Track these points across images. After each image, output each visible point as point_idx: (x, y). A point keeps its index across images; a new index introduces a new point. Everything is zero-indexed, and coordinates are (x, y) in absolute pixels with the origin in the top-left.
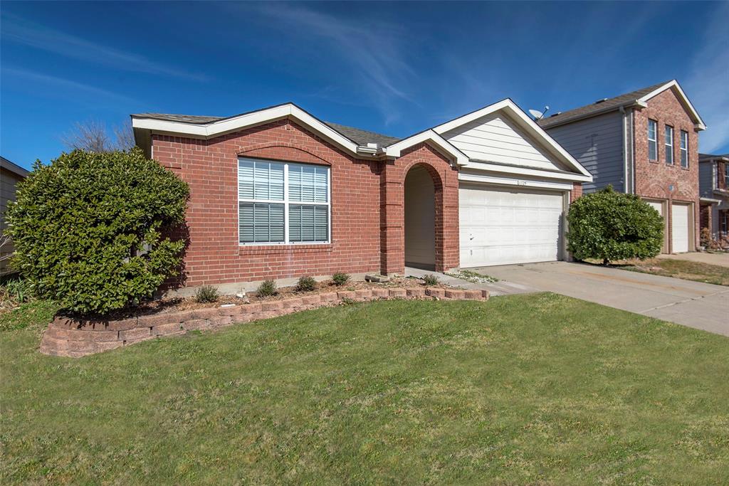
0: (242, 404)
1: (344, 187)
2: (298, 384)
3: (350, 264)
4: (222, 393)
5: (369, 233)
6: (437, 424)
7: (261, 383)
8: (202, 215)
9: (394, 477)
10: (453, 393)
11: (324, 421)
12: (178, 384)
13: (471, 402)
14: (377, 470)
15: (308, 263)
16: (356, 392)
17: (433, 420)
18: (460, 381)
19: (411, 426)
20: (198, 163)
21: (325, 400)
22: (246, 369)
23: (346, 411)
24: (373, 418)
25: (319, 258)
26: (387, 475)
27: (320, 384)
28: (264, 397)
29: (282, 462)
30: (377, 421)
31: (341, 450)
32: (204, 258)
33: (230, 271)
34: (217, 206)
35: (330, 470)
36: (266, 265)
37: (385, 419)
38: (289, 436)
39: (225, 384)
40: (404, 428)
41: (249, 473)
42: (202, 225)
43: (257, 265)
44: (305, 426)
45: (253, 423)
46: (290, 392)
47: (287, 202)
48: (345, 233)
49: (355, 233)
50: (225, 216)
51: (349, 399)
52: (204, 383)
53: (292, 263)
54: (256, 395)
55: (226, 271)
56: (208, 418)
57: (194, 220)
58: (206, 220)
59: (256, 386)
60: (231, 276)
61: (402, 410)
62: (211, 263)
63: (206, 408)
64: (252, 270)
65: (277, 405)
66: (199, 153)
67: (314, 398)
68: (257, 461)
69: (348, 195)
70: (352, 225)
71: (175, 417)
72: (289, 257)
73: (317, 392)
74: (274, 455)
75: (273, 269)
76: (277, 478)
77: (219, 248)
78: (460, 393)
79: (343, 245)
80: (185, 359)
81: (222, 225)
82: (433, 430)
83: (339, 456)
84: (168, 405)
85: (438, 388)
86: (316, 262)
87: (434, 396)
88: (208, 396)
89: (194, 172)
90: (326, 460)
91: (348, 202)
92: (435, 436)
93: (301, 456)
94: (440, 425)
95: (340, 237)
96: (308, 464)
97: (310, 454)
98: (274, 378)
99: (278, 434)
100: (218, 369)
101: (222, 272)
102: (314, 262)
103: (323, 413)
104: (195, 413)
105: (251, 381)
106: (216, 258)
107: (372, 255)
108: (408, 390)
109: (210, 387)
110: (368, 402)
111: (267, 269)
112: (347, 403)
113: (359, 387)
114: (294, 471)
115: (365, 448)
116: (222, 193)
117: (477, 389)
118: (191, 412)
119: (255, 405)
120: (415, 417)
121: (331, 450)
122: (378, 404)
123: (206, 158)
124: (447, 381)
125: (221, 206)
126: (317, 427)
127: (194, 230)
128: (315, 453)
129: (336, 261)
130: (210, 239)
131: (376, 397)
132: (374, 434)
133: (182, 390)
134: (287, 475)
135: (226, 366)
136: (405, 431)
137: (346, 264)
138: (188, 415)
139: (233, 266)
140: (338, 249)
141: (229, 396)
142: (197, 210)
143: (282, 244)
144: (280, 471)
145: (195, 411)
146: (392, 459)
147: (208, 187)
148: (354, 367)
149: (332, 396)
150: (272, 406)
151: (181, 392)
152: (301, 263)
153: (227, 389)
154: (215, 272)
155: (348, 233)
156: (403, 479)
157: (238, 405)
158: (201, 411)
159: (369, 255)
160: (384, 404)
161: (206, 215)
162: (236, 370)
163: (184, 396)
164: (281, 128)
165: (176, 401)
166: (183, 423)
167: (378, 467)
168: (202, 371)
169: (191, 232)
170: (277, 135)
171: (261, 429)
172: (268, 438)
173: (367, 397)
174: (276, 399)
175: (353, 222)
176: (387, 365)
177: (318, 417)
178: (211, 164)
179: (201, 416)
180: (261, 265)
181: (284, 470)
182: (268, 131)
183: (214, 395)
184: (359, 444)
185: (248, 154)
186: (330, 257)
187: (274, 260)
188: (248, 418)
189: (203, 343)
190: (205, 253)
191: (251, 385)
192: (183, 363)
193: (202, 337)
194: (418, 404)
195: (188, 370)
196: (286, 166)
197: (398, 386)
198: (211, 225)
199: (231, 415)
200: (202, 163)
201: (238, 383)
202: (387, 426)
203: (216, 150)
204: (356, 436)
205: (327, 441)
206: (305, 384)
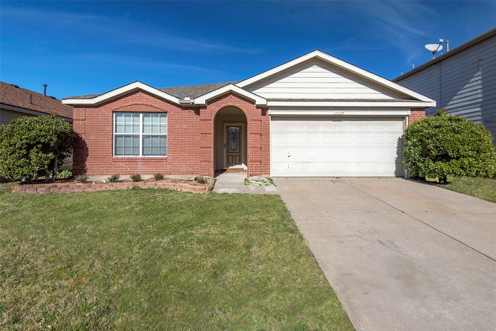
0: (80, 242)
1: (176, 124)
2: (118, 228)
3: (179, 169)
4: (66, 234)
5: (192, 151)
6: (213, 255)
7: (93, 227)
8: (94, 142)
9: (184, 291)
10: (224, 234)
11: (136, 253)
12: (37, 228)
13: (236, 240)
14: (172, 286)
15: (151, 167)
16: (158, 234)
17: (210, 253)
18: (228, 226)
19: (195, 257)
20: (93, 117)
21: (137, 239)
22: (83, 218)
23: (151, 246)
24: (169, 251)
25: (158, 165)
26: (179, 290)
27: (134, 228)
28: (95, 237)
29: (107, 281)
30: (172, 253)
31: (148, 272)
32: (94, 162)
33: (107, 170)
34: (102, 137)
35: (140, 287)
36: (126, 167)
37: (178, 252)
38: (112, 264)
39: (69, 228)
40: (190, 258)
41: (85, 288)
42: (94, 146)
43: (121, 167)
44: (123, 257)
45: (88, 254)
46: (113, 234)
47: (141, 134)
48: (175, 151)
49: (183, 151)
50: (106, 142)
51: (153, 238)
52: (55, 227)
53: (141, 167)
54: (90, 235)
55: (106, 169)
56: (57, 251)
57: (91, 144)
58: (96, 144)
59: (90, 229)
60: (108, 172)
61: (190, 246)
62: (98, 165)
63: (56, 244)
64: (119, 169)
65: (104, 242)
66: (94, 112)
67: (129, 237)
68: (91, 281)
69: (178, 128)
70: (181, 146)
71: (34, 250)
72: (140, 163)
73: (132, 233)
74: (102, 276)
75: (130, 169)
76: (104, 292)
77: (102, 158)
78: (229, 234)
79: (174, 158)
80: (42, 211)
81: (104, 146)
82: (210, 259)
83: (146, 277)
84: (30, 242)
85: (214, 231)
86: (157, 167)
87: (211, 236)
88: (57, 236)
89: (91, 121)
90: (137, 279)
91: (178, 133)
92: (211, 263)
93: (121, 277)
94: (215, 256)
95: (172, 153)
96: (125, 282)
97: (127, 275)
98: (102, 224)
99: (105, 262)
100: (64, 218)
101: (103, 169)
102: (155, 167)
103: (135, 247)
104: (48, 248)
105: (86, 226)
106: (100, 162)
107: (195, 165)
108: (193, 232)
109: (59, 230)
110: (166, 240)
111: (127, 169)
112: (152, 241)
113: (160, 230)
114: (116, 287)
115: (164, 271)
116: (104, 130)
117: (240, 231)
118: (46, 247)
119: (89, 242)
120: (198, 250)
121: (141, 273)
122: (173, 242)
123: (97, 114)
124: (220, 226)
125: (104, 137)
126: (131, 257)
127: (91, 149)
128: (130, 275)
129: (170, 167)
130: (98, 153)
131: (172, 237)
132: (170, 262)
133: (39, 232)
134: (111, 290)
135: (70, 216)
136: (191, 260)
137: (176, 169)
138: (43, 249)
139: (109, 167)
140: (170, 160)
141: (71, 236)
142: (93, 139)
143: (138, 156)
144: (106, 287)
145: (48, 246)
146: (183, 279)
147: (98, 128)
148: (156, 216)
149: (142, 236)
150: (101, 243)
151: (38, 233)
152: (147, 167)
153: (70, 231)
154: (100, 170)
155: (178, 151)
156: (190, 293)
157: (78, 242)
158: (53, 246)
159: (193, 164)
160: (177, 242)
161: (96, 142)
162: (76, 218)
163: (41, 236)
164: (136, 95)
165: (35, 239)
166: (40, 254)
167: (172, 284)
168: (53, 219)
169: (89, 150)
170: (134, 99)
171: (93, 259)
172: (98, 264)
173: (166, 237)
174: (103, 238)
175: (181, 144)
176: (179, 215)
177: (132, 250)
178: (99, 117)
179: (53, 250)
180: (124, 167)
181: (109, 286)
182: (129, 97)
183: (61, 235)
184: (160, 269)
185: (118, 110)
186: (165, 165)
187: (131, 165)
188: (85, 251)
189: (54, 200)
190: (96, 160)
191: (86, 228)
192: (40, 213)
193: (54, 196)
194: (200, 242)
195: (43, 218)
196: (141, 115)
197: (187, 229)
198: (99, 146)
199: (73, 249)
200: (95, 117)
201: (77, 227)
202: (179, 256)
203: (101, 110)
204: (158, 263)
205: (138, 267)
206: (124, 227)
